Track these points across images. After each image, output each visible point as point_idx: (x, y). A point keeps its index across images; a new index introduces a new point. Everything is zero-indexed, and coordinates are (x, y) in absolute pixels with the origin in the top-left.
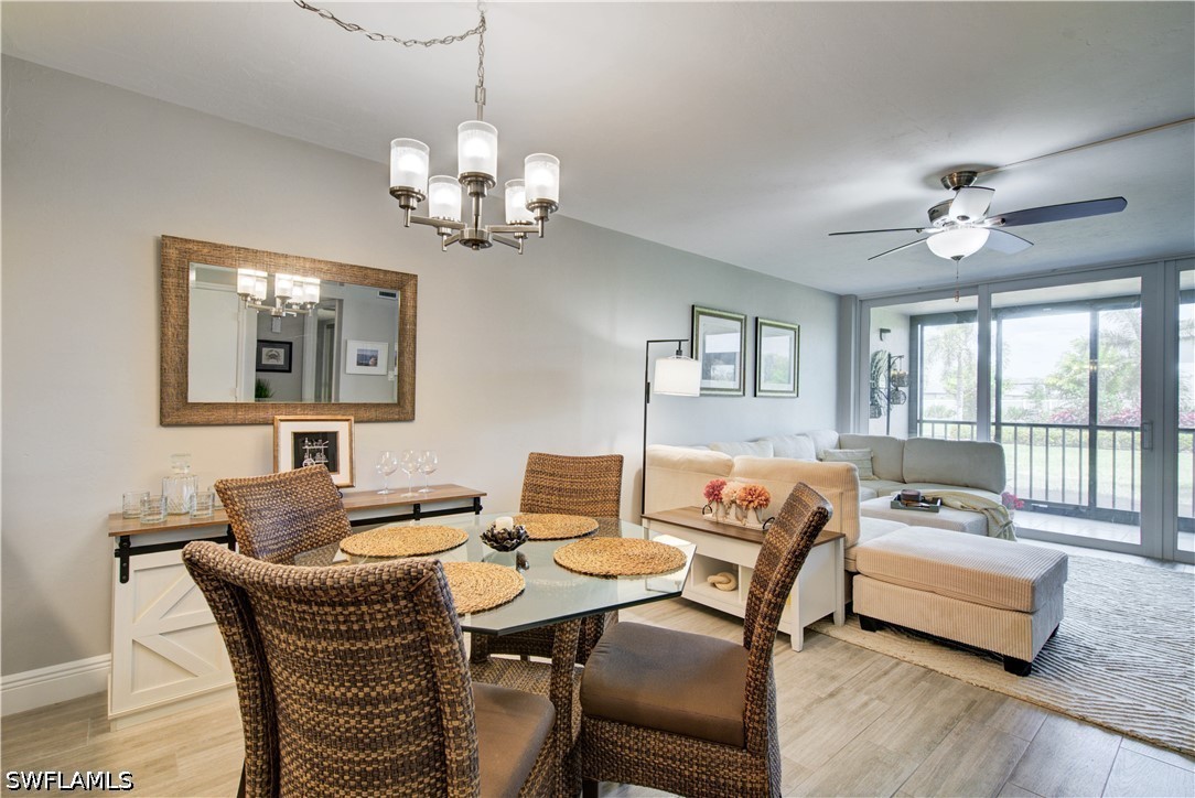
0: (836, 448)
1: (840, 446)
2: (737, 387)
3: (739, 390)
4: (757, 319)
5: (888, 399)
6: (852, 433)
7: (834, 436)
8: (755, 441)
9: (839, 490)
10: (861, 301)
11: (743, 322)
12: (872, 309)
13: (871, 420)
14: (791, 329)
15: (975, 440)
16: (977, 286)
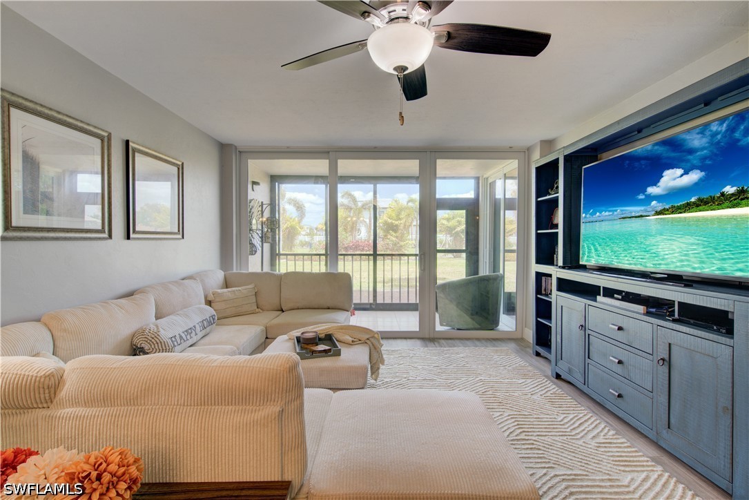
0: (222, 288)
1: (227, 284)
2: (100, 227)
3: (102, 231)
4: (127, 142)
5: (262, 238)
6: (235, 271)
7: (220, 275)
8: (130, 294)
9: (278, 409)
10: (240, 152)
11: (106, 142)
12: (249, 160)
13: (250, 256)
14: (173, 164)
15: (329, 271)
16: (329, 152)
